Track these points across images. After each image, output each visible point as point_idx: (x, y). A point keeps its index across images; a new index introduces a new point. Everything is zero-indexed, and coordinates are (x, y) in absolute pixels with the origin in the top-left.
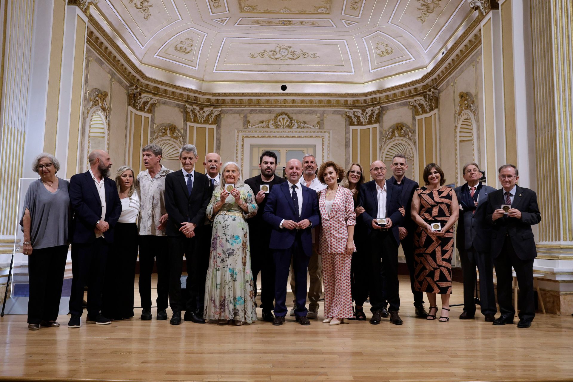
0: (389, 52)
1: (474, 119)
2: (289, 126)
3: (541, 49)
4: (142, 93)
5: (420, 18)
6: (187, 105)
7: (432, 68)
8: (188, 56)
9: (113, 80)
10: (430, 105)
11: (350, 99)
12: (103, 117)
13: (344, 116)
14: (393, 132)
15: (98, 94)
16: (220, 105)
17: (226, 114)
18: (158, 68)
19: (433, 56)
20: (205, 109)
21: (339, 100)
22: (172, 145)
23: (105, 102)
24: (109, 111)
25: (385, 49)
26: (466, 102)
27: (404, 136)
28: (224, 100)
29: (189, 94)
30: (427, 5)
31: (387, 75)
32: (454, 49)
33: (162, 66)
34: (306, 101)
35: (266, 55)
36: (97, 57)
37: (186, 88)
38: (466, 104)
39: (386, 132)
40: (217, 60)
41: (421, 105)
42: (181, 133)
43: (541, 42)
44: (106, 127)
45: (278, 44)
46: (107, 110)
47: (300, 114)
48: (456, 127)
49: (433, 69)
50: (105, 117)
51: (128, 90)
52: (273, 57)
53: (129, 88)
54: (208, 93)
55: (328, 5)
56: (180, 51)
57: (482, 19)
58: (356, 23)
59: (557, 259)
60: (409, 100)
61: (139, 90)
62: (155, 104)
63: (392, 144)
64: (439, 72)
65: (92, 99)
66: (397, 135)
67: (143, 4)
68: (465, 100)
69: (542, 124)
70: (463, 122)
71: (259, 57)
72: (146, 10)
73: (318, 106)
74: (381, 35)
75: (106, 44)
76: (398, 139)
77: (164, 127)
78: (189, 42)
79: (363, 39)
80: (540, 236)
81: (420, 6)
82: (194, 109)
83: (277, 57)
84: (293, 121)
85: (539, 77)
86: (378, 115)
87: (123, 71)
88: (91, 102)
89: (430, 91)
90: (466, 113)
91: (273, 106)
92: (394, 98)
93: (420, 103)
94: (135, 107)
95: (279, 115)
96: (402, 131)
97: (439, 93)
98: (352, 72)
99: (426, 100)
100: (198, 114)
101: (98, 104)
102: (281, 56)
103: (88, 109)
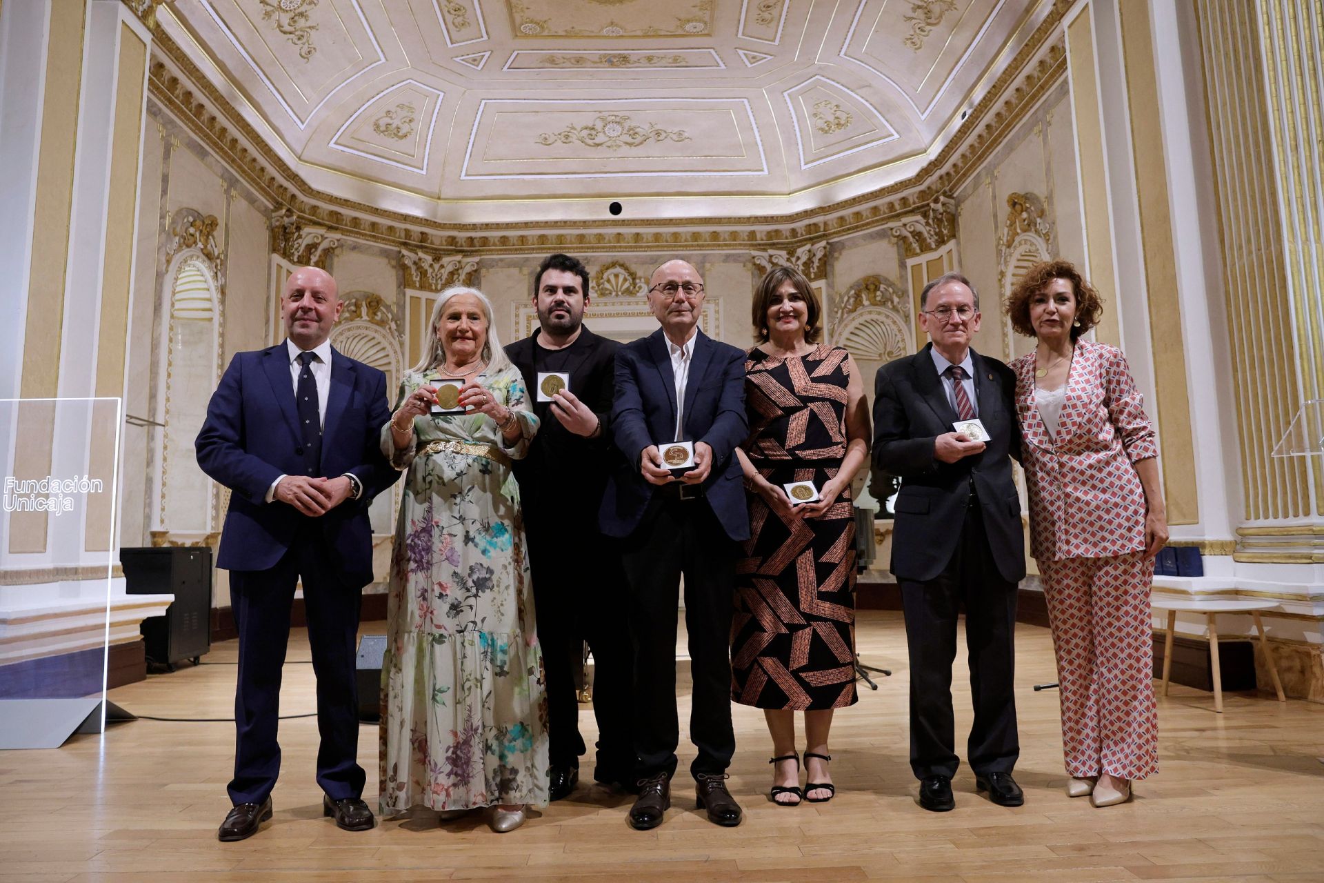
0: (842, 122)
1: (1047, 250)
2: (628, 292)
3: (1227, 55)
4: (303, 227)
5: (910, 39)
6: (404, 252)
7: (940, 150)
8: (403, 145)
9: (233, 192)
10: (936, 234)
11: (761, 229)
12: (209, 275)
13: (750, 265)
14: (858, 296)
15: (194, 221)
16: (476, 251)
17: (490, 270)
18: (339, 171)
19: (940, 125)
20: (445, 260)
21: (736, 232)
22: (374, 338)
23: (212, 241)
24: (221, 260)
25: (833, 117)
26: (1025, 215)
27: (883, 303)
28: (486, 238)
29: (409, 226)
30: (926, 8)
31: (840, 173)
32: (991, 101)
33: (348, 168)
34: (664, 235)
35: (575, 137)
36: (192, 140)
37: (402, 215)
38: (1024, 220)
39: (841, 297)
40: (469, 151)
41: (918, 235)
42: (391, 312)
43: (1225, 39)
44: (216, 296)
45: (600, 112)
46: (218, 258)
47: (652, 263)
48: (1002, 274)
49: (943, 151)
50: (212, 274)
51: (269, 218)
52: (591, 142)
53: (274, 215)
54: (450, 224)
55: (708, 13)
56: (386, 133)
57: (1067, 11)
58: (769, 57)
59: (1308, 561)
60: (890, 225)
61: (295, 217)
62: (333, 249)
63: (856, 323)
64: (955, 158)
65: (178, 229)
66: (866, 303)
67: (295, 22)
68: (1022, 211)
69: (1240, 235)
70: (1019, 260)
71: (559, 143)
72: (302, 36)
73: (692, 246)
74: (824, 85)
75: (211, 108)
76: (867, 312)
77: (354, 301)
78: (405, 113)
79: (785, 94)
80: (1248, 506)
81: (911, 11)
82: (420, 259)
83: (597, 141)
84: (638, 281)
85: (1226, 122)
86: (823, 261)
87: (255, 173)
88: (177, 239)
89: (936, 201)
90: (1026, 240)
91: (593, 248)
92: (858, 223)
93: (914, 231)
94: (286, 254)
95: (607, 269)
96: (878, 293)
97: (957, 205)
98: (762, 170)
99: (927, 224)
100: (430, 271)
101: (195, 242)
102: (607, 139)
103: (168, 254)
